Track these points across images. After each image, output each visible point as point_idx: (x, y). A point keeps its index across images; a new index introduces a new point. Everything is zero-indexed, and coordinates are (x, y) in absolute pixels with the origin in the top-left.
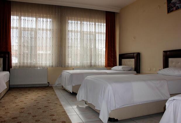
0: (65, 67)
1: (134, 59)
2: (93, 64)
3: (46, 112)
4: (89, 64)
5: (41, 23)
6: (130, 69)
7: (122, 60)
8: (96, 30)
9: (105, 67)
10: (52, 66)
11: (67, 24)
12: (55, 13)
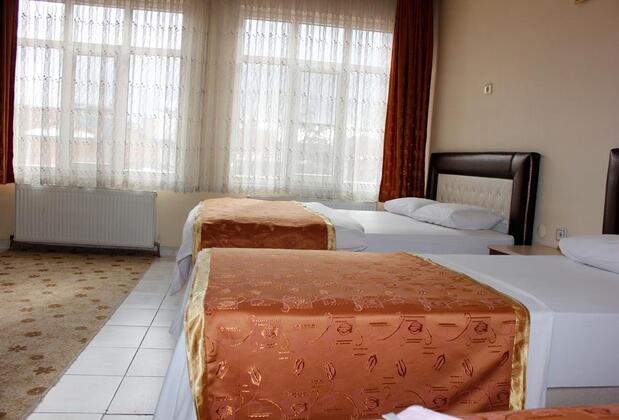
1: (511, 181)
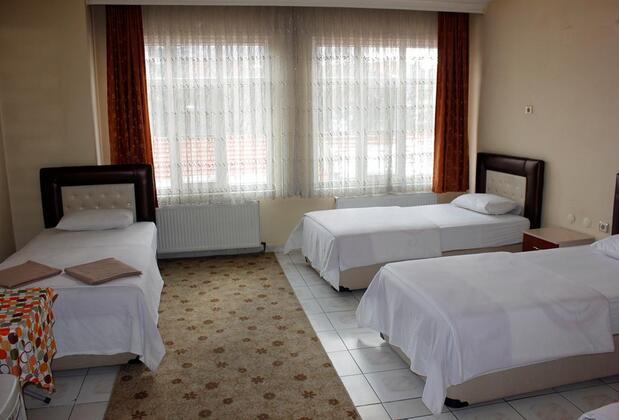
0: (310, 196)
2: (395, 183)
3: (284, 366)
4: (383, 184)
5: (235, 63)
6: (510, 208)
7: (488, 171)
8: (405, 77)
9: (433, 190)
10: (273, 196)
11: (314, 62)
12: (276, 28)
